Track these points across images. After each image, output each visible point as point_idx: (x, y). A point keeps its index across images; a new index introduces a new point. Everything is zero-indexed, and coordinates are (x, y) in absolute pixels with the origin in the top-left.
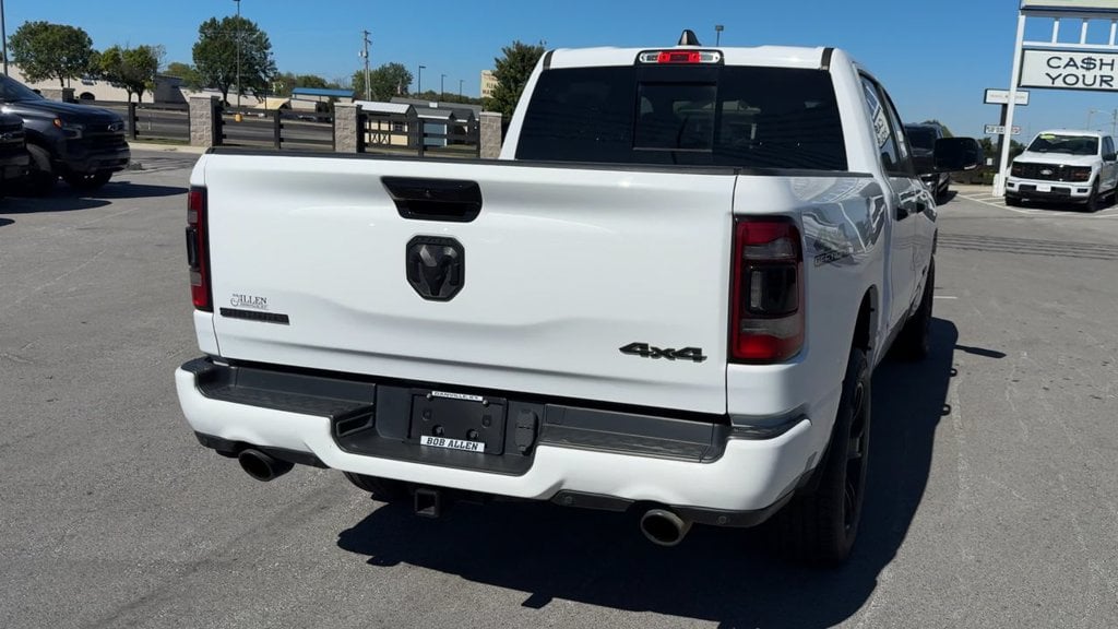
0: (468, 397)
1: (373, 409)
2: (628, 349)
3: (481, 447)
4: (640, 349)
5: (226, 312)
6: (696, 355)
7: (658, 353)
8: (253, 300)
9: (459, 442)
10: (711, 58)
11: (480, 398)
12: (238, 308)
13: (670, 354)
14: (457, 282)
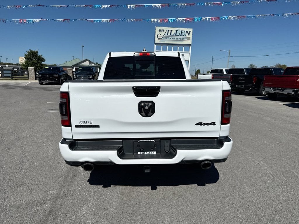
0: (150, 140)
1: (122, 147)
2: (197, 124)
3: (155, 153)
4: (201, 124)
5: (77, 126)
6: (214, 124)
7: (205, 124)
8: (88, 122)
9: (149, 152)
10: (152, 54)
11: (153, 140)
12: (81, 125)
13: (208, 124)
14: (153, 112)
